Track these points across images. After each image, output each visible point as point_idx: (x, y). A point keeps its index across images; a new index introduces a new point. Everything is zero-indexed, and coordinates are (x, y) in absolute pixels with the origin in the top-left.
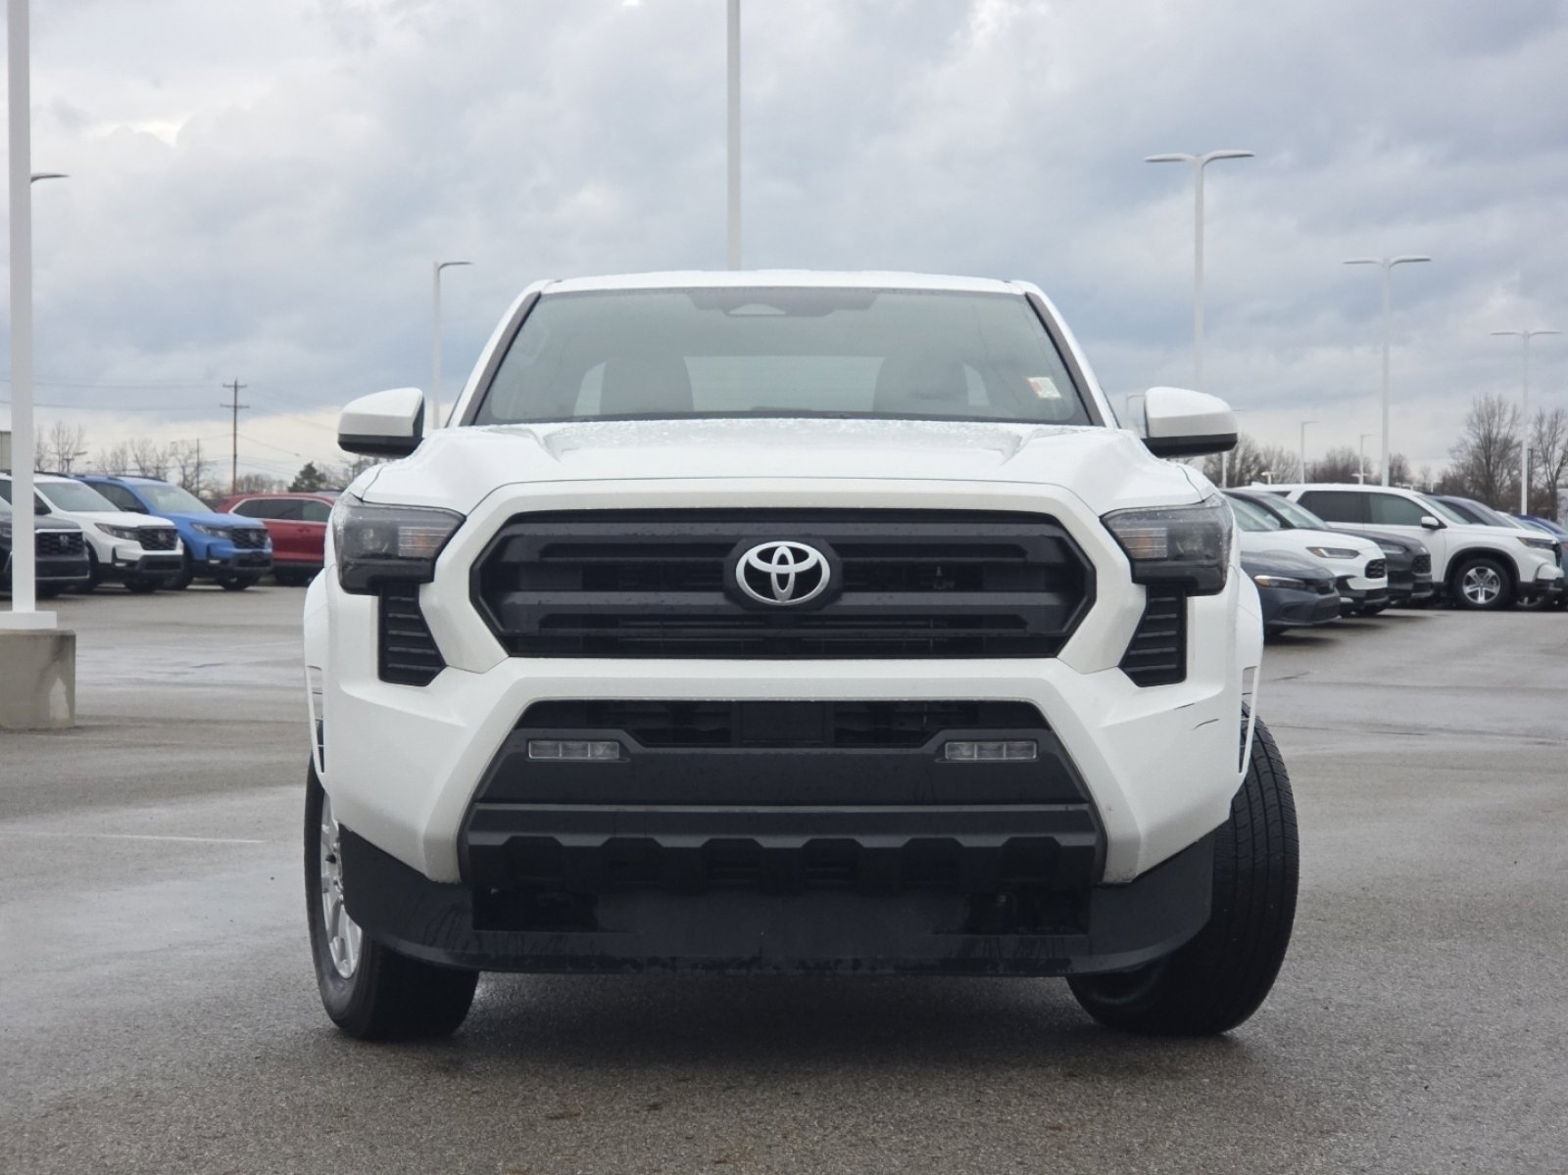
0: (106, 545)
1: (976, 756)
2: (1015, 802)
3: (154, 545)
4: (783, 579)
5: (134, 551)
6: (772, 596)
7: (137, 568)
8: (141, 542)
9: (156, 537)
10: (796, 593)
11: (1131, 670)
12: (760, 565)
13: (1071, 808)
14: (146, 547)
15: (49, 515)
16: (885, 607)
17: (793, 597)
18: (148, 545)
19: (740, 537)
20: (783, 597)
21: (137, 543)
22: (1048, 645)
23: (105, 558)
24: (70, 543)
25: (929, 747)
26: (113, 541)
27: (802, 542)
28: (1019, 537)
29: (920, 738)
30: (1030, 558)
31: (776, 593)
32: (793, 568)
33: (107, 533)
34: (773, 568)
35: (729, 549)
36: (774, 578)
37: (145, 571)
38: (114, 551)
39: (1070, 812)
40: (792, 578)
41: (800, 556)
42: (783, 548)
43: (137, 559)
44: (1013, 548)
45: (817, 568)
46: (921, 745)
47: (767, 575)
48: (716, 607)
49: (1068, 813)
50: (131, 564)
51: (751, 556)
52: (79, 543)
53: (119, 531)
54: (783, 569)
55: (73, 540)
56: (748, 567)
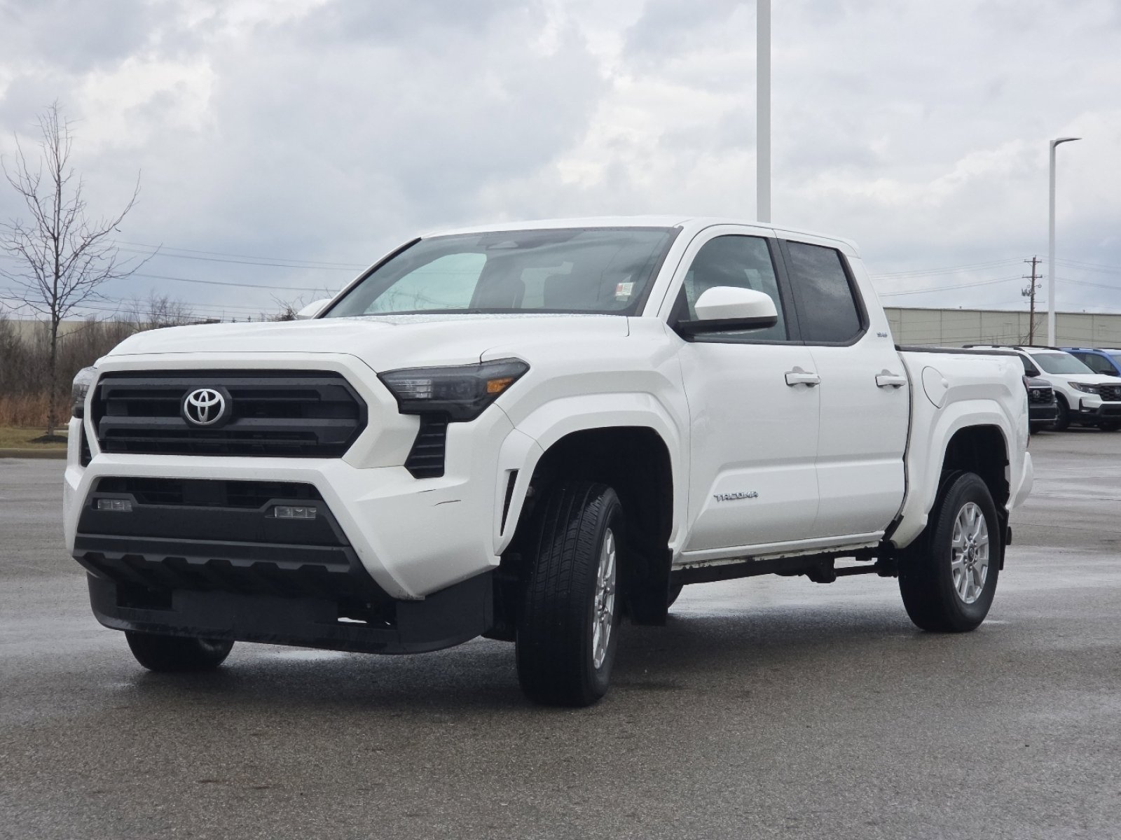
0: (1074, 396)
1: (306, 515)
2: (308, 543)
3: (1113, 397)
4: (203, 409)
5: (1095, 401)
6: (198, 419)
7: (1097, 413)
8: (1101, 395)
9: (1113, 391)
10: (210, 418)
11: (411, 468)
12: (194, 402)
13: (335, 549)
14: (1104, 399)
15: (1038, 377)
16: (251, 426)
17: (208, 420)
18: (1107, 397)
19: (189, 386)
20: (203, 420)
21: (1098, 396)
22: (336, 450)
23: (1074, 406)
24: (1041, 396)
25: (263, 509)
26: (1080, 394)
27: (212, 389)
28: (316, 386)
29: (260, 502)
30: (324, 398)
31: (200, 419)
32: (208, 404)
33: (1076, 389)
34: (198, 404)
35: (184, 392)
36: (199, 409)
37: (1103, 416)
38: (1081, 401)
39: (335, 551)
40: (207, 409)
41: (212, 397)
42: (205, 392)
43: (1098, 406)
44: (313, 392)
45: (219, 403)
46: (258, 508)
47: (197, 407)
48: (178, 426)
49: (332, 551)
50: (1093, 410)
51: (191, 398)
52: (1049, 395)
53: (1085, 387)
54: (203, 404)
55: (1044, 394)
56: (189, 403)
